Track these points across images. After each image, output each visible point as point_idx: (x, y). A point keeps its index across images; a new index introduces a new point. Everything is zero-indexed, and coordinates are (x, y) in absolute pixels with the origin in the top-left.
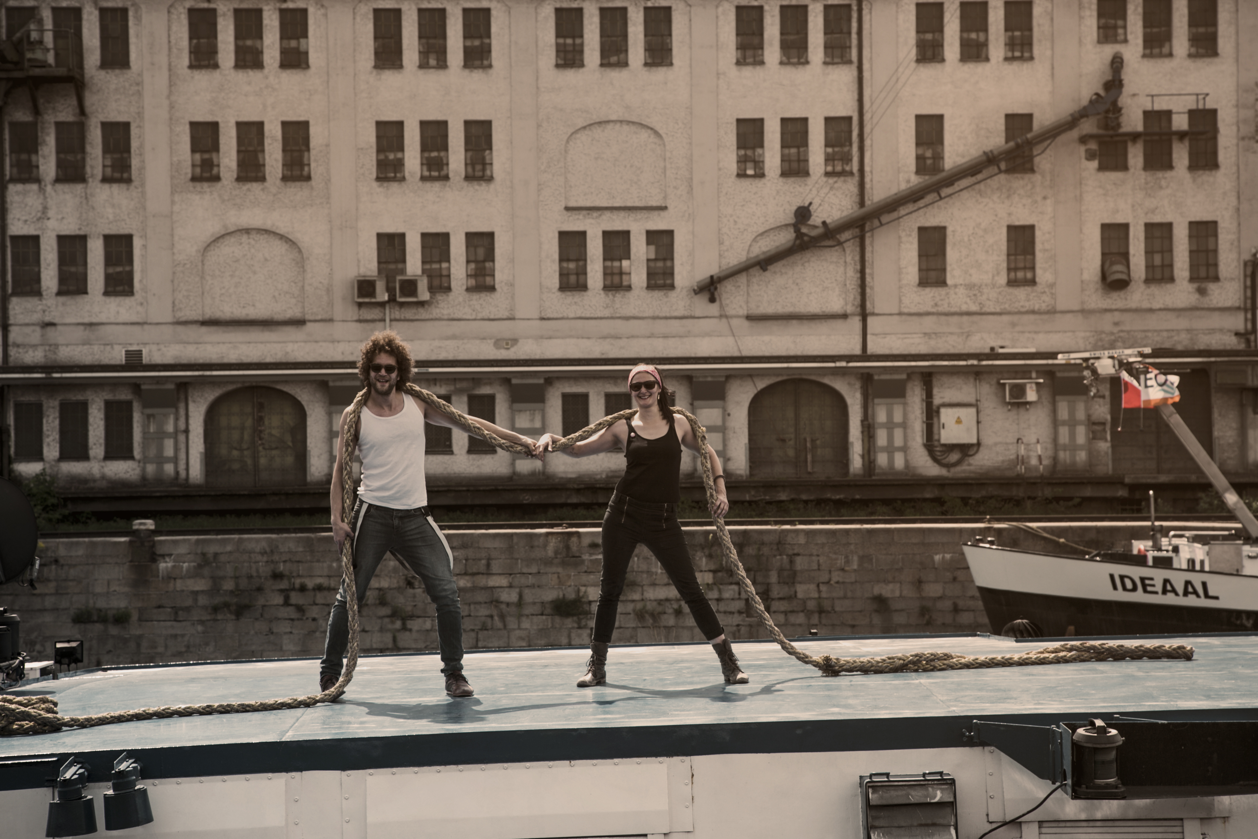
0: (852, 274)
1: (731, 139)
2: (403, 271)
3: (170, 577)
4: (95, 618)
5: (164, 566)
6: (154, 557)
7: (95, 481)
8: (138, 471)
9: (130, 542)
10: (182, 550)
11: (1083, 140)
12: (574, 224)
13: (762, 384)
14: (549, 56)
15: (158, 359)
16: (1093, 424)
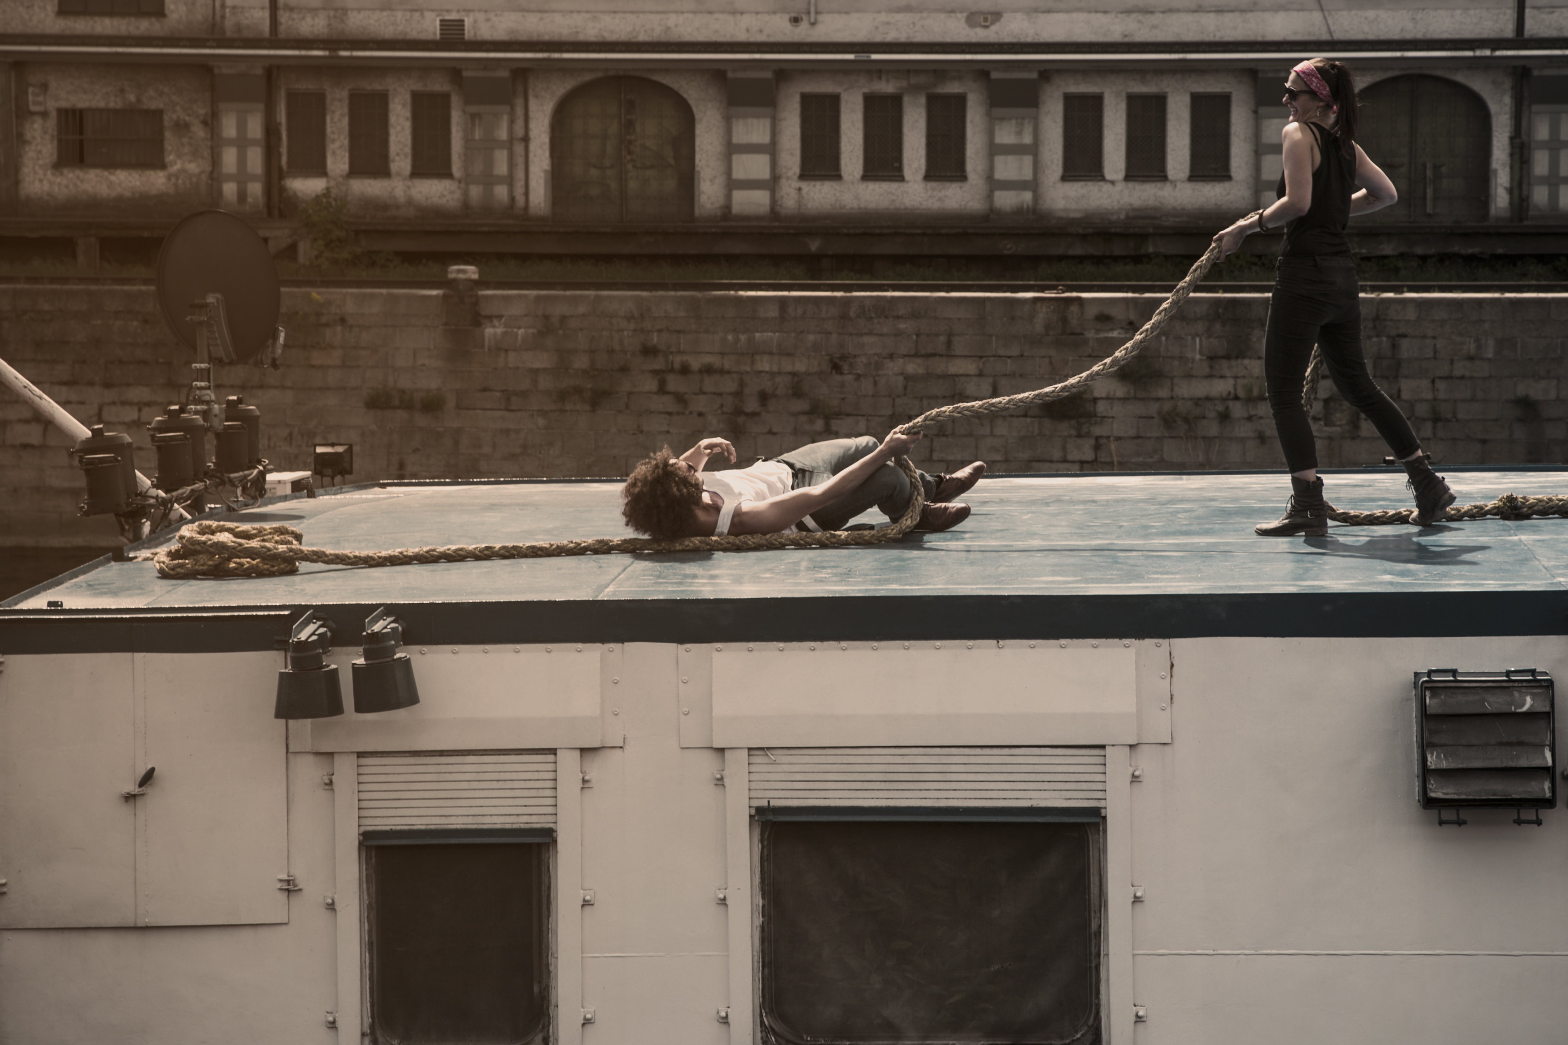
3: (500, 349)
4: (397, 402)
5: (492, 332)
6: (478, 320)
7: (398, 207)
8: (458, 195)
9: (445, 296)
10: (516, 310)
15: (485, 33)
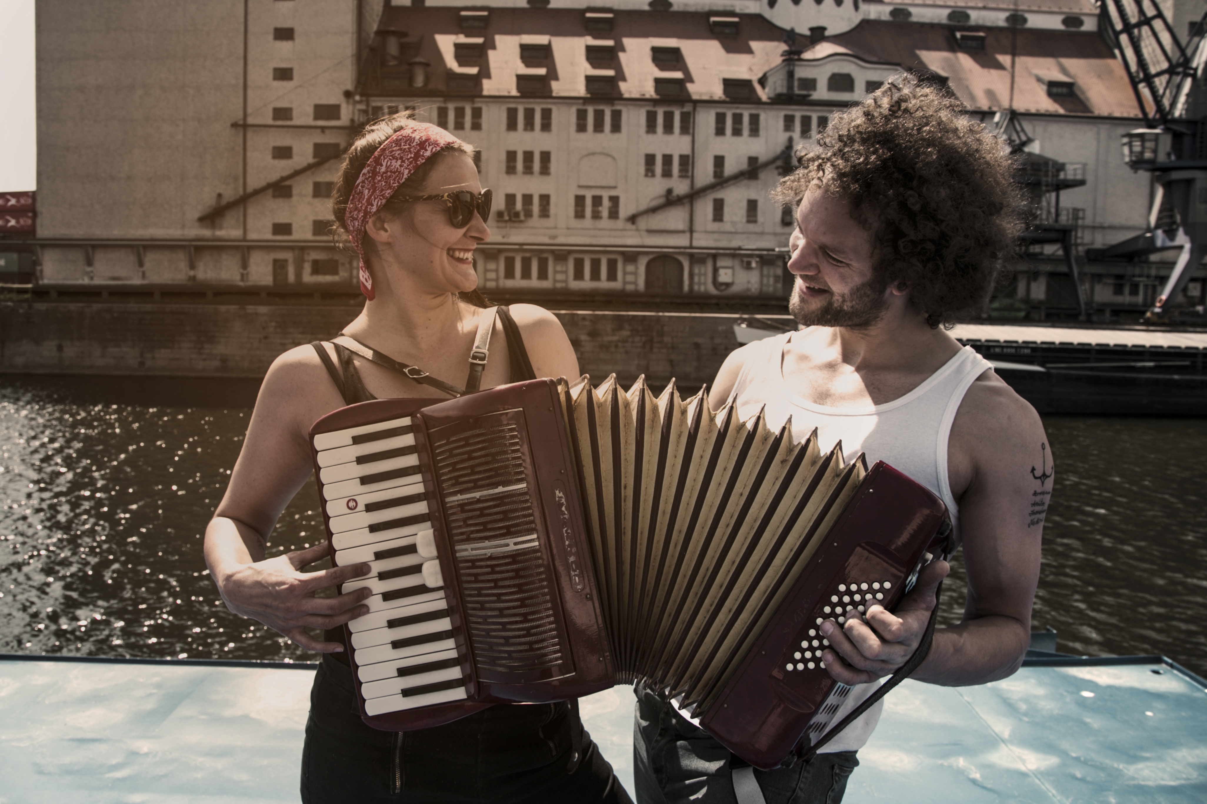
0: (687, 216)
1: (642, 161)
2: (514, 208)
11: (777, 168)
12: (581, 192)
13: (651, 257)
14: (573, 127)
16: (776, 278)
